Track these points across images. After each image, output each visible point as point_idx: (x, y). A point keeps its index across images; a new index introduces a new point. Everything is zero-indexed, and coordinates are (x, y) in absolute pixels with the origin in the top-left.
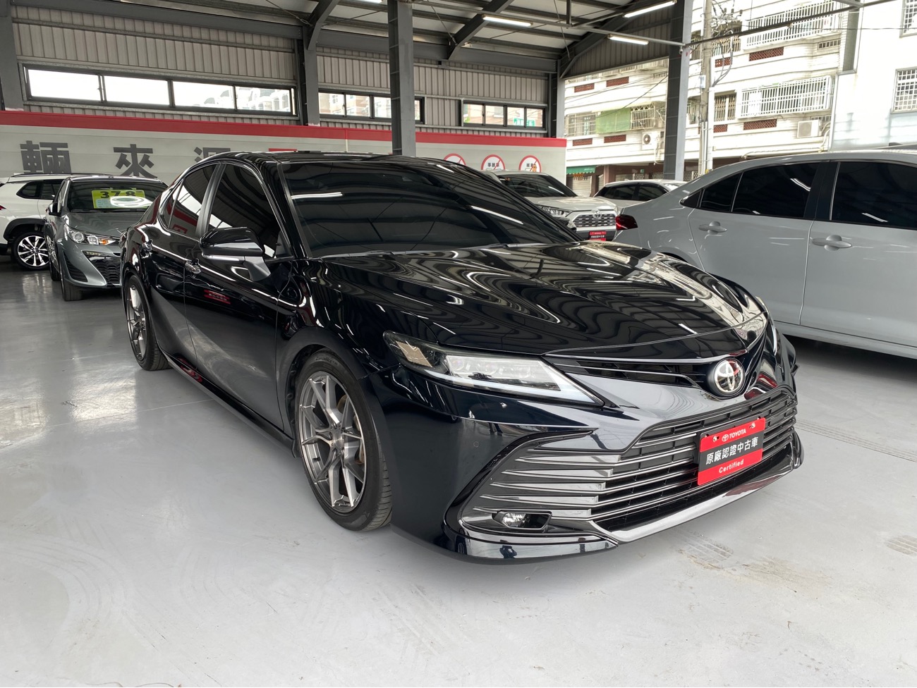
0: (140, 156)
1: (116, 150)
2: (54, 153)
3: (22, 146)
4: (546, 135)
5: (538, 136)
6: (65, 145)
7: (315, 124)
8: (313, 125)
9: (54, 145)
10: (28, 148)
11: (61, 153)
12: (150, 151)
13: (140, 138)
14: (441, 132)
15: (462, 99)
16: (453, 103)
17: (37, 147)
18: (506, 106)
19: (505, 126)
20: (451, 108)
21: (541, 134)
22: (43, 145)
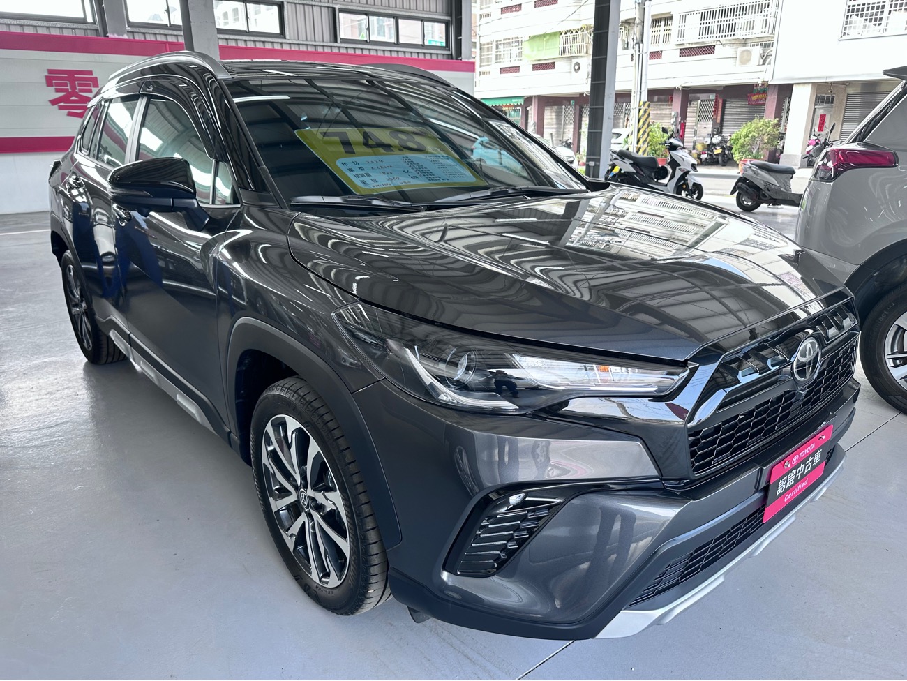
4: (450, 57)
5: (440, 58)
7: (119, 35)
8: (116, 36)
14: (311, 49)
15: (337, 7)
16: (325, 11)
18: (396, 18)
20: (322, 19)
21: (443, 55)
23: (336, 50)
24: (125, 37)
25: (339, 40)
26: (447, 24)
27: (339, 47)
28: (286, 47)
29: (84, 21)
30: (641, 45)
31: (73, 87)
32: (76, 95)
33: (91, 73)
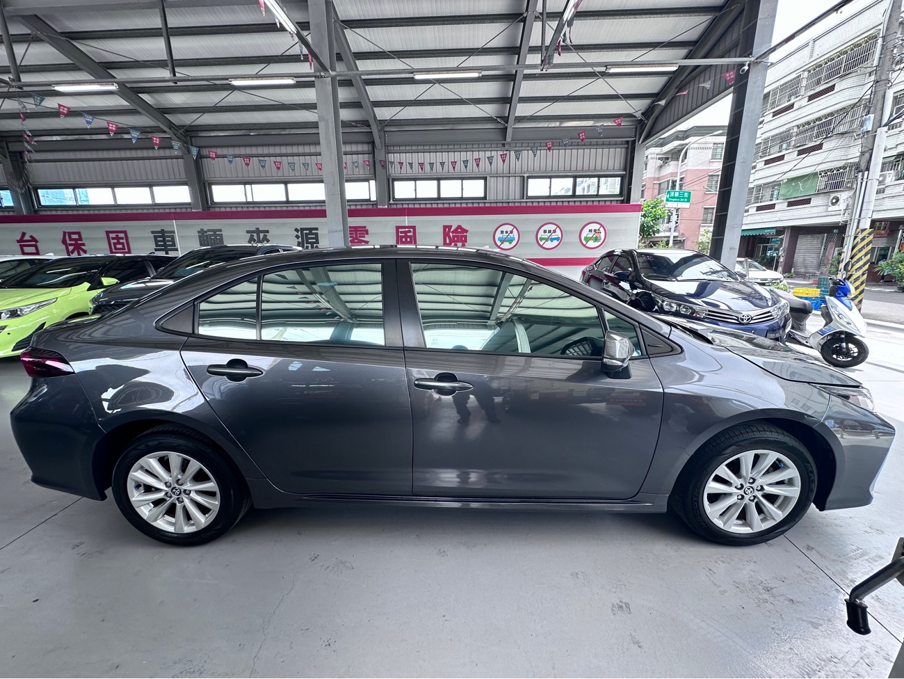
0: (262, 235)
1: (248, 232)
2: (215, 235)
3: (199, 232)
4: (622, 202)
5: (613, 203)
6: (220, 230)
9: (214, 231)
10: (202, 232)
11: (218, 235)
12: (267, 232)
13: (262, 223)
15: (526, 175)
16: (518, 179)
17: (206, 232)
18: (575, 177)
19: (574, 196)
20: (515, 184)
22: (209, 231)
23: (524, 204)
24: (386, 207)
25: (525, 198)
26: (622, 177)
27: (526, 202)
28: (487, 205)
29: (369, 200)
30: (866, 173)
31: (356, 235)
32: (358, 239)
33: (365, 227)
